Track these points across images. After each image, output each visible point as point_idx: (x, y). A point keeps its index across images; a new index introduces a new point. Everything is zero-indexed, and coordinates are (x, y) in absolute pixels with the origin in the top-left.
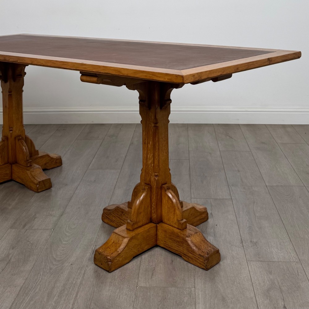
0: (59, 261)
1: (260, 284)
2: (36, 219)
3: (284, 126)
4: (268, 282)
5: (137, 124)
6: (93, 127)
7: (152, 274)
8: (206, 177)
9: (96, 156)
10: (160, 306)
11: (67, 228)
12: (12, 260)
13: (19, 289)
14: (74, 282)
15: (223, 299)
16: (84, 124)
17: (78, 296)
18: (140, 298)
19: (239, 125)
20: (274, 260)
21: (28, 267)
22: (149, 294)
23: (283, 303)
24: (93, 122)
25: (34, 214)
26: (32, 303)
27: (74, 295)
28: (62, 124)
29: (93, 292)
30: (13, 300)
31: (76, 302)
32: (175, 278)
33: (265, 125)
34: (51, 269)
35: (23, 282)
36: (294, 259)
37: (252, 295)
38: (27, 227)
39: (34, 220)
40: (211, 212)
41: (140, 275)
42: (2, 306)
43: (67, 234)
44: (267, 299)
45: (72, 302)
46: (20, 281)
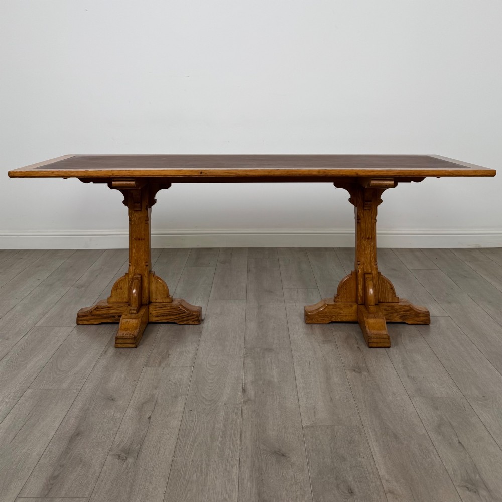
0: (210, 401)
1: (428, 420)
2: (170, 356)
3: (411, 250)
4: (436, 418)
5: (249, 248)
6: (200, 251)
9: (214, 285)
10: (332, 444)
11: (208, 366)
12: (160, 401)
13: (177, 430)
14: (234, 423)
15: (396, 437)
16: (189, 249)
17: (243, 437)
18: (309, 437)
20: (437, 396)
21: (179, 408)
22: (317, 432)
23: (457, 439)
24: (198, 246)
25: (166, 351)
26: (196, 444)
27: (239, 436)
28: (164, 249)
29: (258, 432)
30: (175, 443)
31: (243, 443)
32: (339, 416)
33: (390, 249)
34: (204, 409)
35: (179, 424)
36: (457, 393)
37: (424, 431)
38: (163, 365)
39: (168, 357)
40: (357, 346)
41: (302, 414)
42: (166, 449)
43: (210, 371)
44: (440, 435)
45: (238, 442)
46: (175, 423)
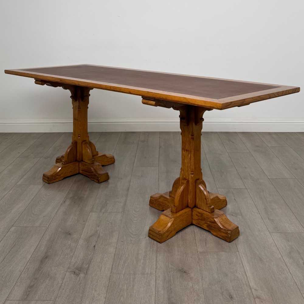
0: (135, 235)
1: (283, 248)
2: (108, 205)
3: (269, 133)
4: (288, 247)
5: (160, 132)
6: (127, 133)
7: (206, 243)
8: (223, 172)
9: (136, 157)
10: (218, 265)
11: (133, 211)
12: (101, 235)
13: (113, 255)
14: (152, 250)
15: (261, 260)
16: (119, 132)
17: (158, 260)
18: (202, 260)
19: (236, 133)
20: (288, 232)
21: (114, 240)
22: (207, 257)
23: (302, 261)
24: (126, 130)
25: (105, 201)
26: (126, 265)
27: (155, 259)
28: (102, 132)
29: (168, 257)
30: (112, 263)
31: (158, 263)
32: (222, 246)
33: (256, 132)
34: (131, 240)
35: (115, 250)
36: (302, 231)
37: (280, 256)
38: (103, 211)
39: (106, 205)
40: (234, 198)
41: (197, 244)
42: (106, 268)
43: (134, 215)
44: (291, 258)
45: (155, 263)
46: (112, 250)
